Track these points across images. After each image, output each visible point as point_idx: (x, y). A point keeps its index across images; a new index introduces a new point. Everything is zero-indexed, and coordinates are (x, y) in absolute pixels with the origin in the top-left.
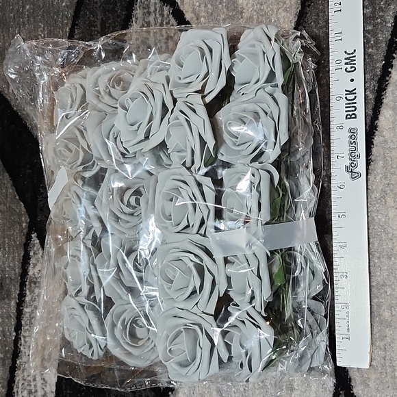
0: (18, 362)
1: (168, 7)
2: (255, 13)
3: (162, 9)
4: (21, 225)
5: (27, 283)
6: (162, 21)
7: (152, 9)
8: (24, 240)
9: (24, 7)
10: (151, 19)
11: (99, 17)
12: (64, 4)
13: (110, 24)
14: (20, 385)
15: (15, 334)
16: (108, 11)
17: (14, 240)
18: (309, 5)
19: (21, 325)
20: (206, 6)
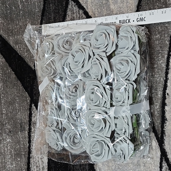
0: (31, 155)
1: (82, 10)
2: (118, 12)
3: (79, 11)
4: (27, 101)
5: (32, 124)
6: (80, 16)
7: (75, 12)
8: (29, 107)
9: (19, 12)
10: (75, 15)
11: (53, 16)
12: (37, 11)
13: (57, 18)
14: (33, 164)
15: (28, 144)
16: (56, 13)
17: (24, 107)
18: (140, 8)
19: (31, 141)
20: (97, 9)
